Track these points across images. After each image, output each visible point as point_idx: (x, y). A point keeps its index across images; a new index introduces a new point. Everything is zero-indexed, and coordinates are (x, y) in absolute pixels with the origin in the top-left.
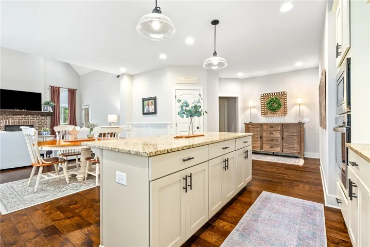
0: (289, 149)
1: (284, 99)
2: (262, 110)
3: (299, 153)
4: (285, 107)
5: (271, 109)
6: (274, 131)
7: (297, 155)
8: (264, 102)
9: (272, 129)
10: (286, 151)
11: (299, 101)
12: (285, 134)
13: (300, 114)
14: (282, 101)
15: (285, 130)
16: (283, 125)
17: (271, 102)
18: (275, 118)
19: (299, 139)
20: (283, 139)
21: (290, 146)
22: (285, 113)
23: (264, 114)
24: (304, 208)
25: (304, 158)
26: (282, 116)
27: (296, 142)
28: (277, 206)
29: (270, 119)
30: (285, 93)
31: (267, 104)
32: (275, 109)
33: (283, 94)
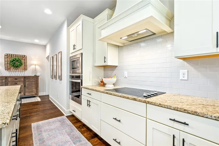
0: (29, 92)
1: (25, 60)
2: (5, 66)
3: (36, 94)
4: (25, 65)
5: (14, 66)
6: (17, 81)
7: (34, 95)
8: (7, 60)
9: (16, 80)
10: (27, 94)
11: (35, 62)
12: (27, 83)
13: (35, 70)
14: (23, 61)
15: (27, 81)
16: (25, 77)
17: (14, 61)
18: (17, 72)
19: (36, 85)
20: (25, 87)
21: (30, 90)
22: (25, 69)
23: (7, 69)
24: (60, 121)
25: (39, 97)
26: (23, 71)
27: (34, 87)
28: (47, 128)
29: (13, 73)
30: (26, 56)
31: (11, 62)
32: (18, 66)
33: (24, 57)
